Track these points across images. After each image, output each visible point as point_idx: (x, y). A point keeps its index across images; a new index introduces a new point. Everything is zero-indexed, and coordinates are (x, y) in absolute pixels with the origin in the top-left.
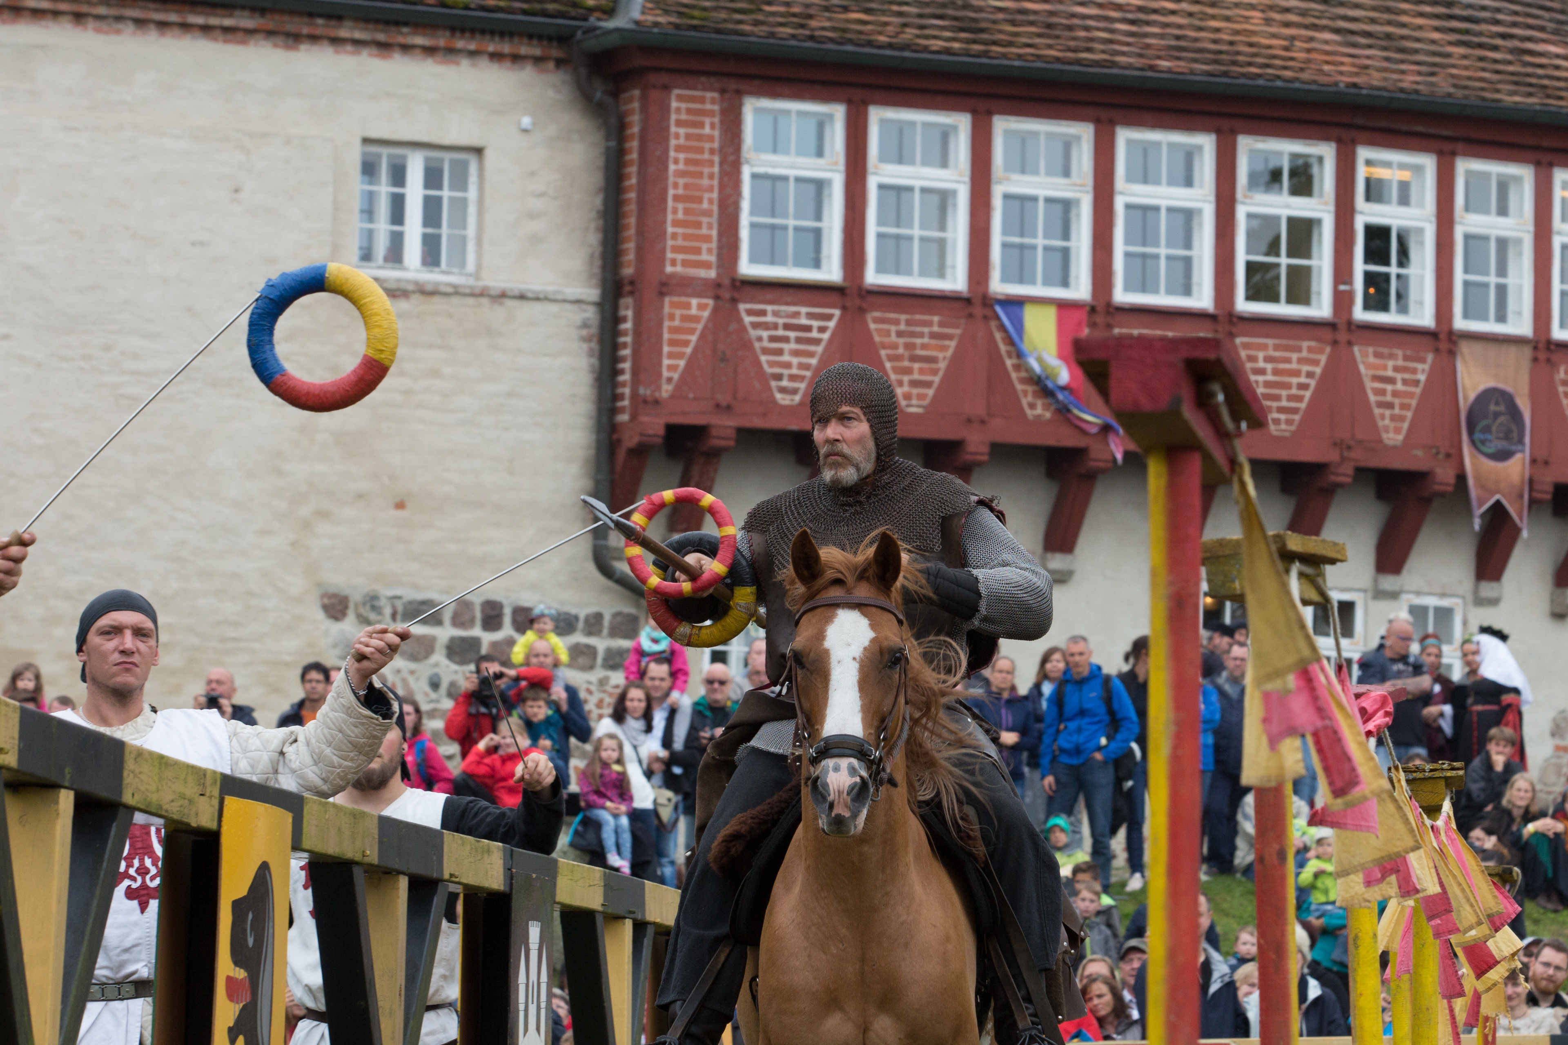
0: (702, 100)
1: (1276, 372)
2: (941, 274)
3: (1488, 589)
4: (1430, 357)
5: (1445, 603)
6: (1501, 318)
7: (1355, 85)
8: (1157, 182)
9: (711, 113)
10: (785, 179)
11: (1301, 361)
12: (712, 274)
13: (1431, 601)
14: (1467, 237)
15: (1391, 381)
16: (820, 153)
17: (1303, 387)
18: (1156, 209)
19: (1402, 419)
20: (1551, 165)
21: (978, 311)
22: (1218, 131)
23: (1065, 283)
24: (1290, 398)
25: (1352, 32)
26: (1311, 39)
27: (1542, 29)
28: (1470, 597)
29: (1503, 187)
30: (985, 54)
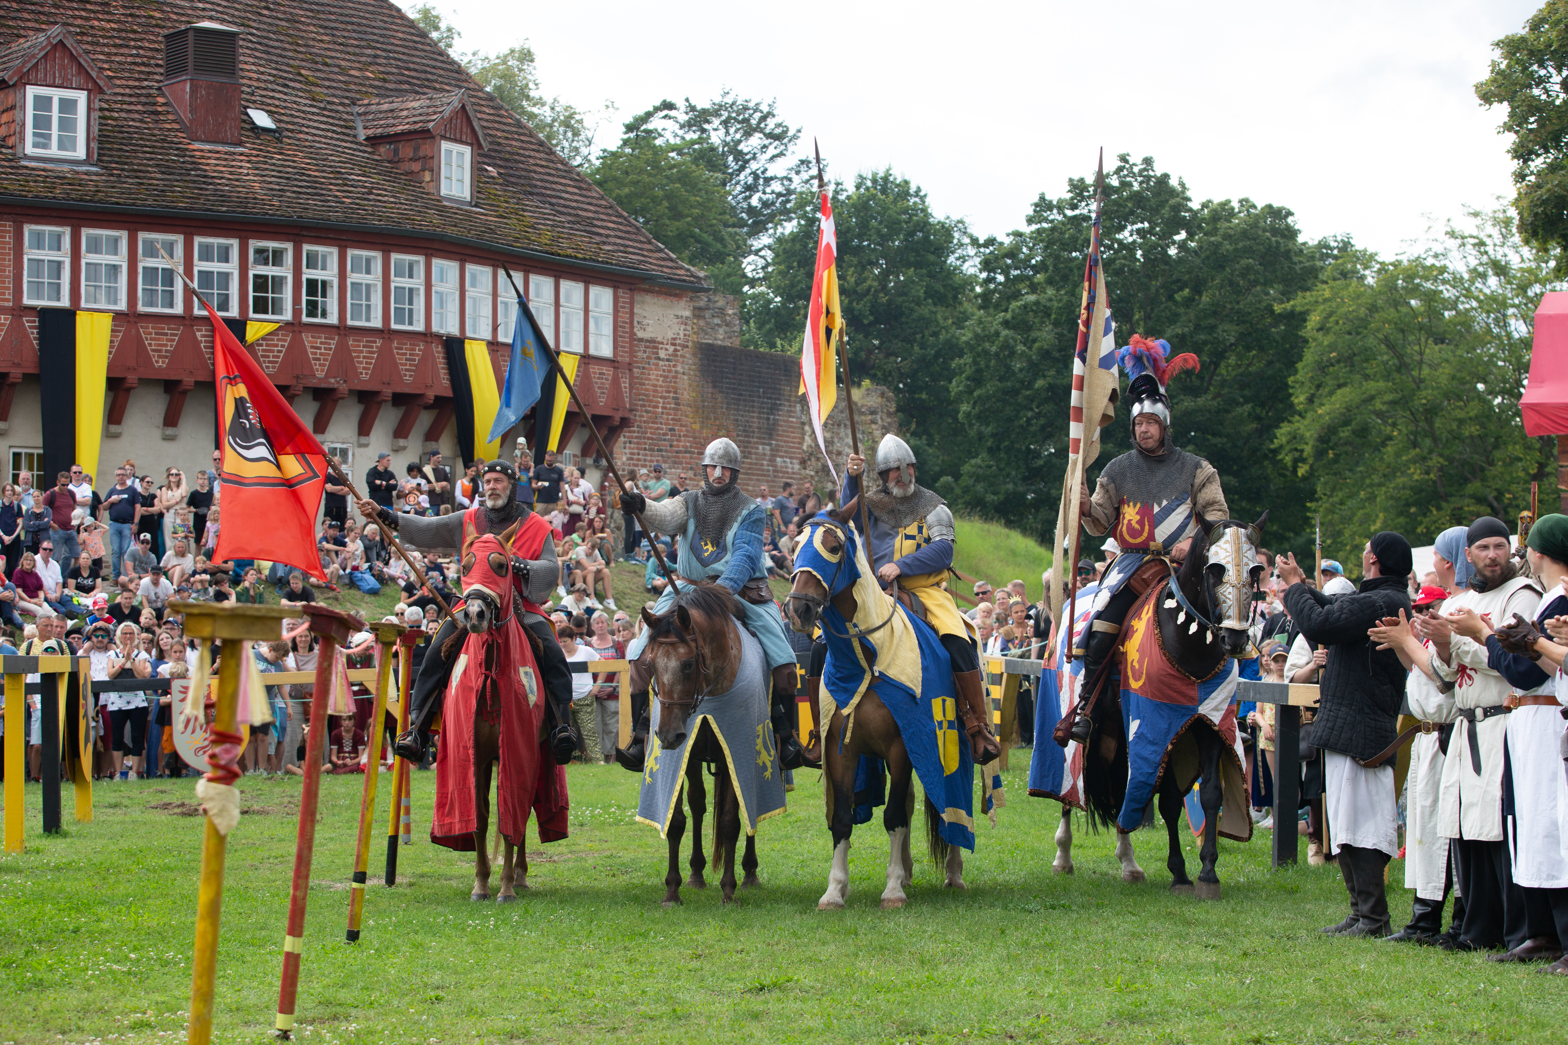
0: (5, 226)
1: (267, 345)
2: (115, 303)
3: (364, 440)
4: (337, 338)
5: (344, 446)
6: (368, 319)
7: (301, 217)
8: (213, 261)
9: (9, 232)
10: (43, 261)
11: (278, 340)
12: (11, 304)
13: (338, 446)
14: (352, 284)
15: (319, 348)
16: (59, 249)
17: (280, 351)
18: (213, 272)
19: (324, 365)
20: (390, 251)
21: (132, 319)
22: (240, 238)
23: (171, 306)
24: (274, 357)
25: (300, 193)
26: (282, 196)
27: (385, 190)
28: (356, 444)
29: (368, 261)
30: (133, 204)
